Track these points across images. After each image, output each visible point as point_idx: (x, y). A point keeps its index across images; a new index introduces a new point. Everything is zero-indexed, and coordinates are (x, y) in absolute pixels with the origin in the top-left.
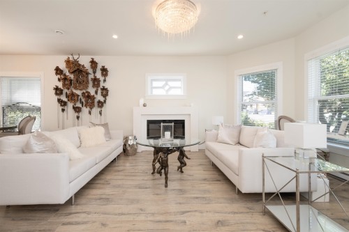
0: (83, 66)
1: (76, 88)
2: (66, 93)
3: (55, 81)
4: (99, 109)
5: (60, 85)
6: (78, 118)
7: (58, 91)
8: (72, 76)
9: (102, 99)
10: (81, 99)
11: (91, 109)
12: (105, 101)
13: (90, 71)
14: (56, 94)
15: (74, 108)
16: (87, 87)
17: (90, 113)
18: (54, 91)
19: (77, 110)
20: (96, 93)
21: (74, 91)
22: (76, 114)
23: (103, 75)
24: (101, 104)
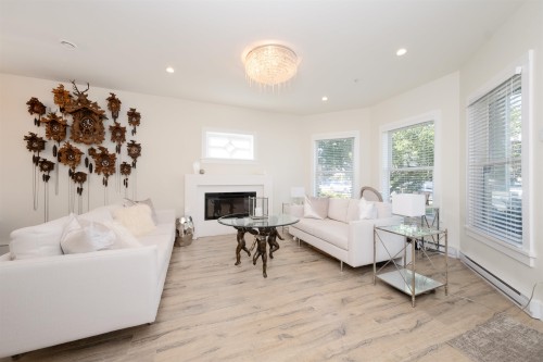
0: (95, 104)
1: (77, 140)
2: (55, 148)
3: (28, 124)
4: (124, 177)
5: (41, 132)
6: (80, 191)
7: (34, 143)
8: (69, 120)
9: (129, 161)
10: (87, 160)
11: (107, 176)
12: (134, 165)
13: (108, 114)
14: (30, 147)
15: (71, 174)
16: (101, 139)
17: (105, 183)
18: (26, 143)
19: (79, 178)
20: (118, 150)
21: (74, 145)
22: (77, 185)
23: (131, 122)
24: (126, 169)
